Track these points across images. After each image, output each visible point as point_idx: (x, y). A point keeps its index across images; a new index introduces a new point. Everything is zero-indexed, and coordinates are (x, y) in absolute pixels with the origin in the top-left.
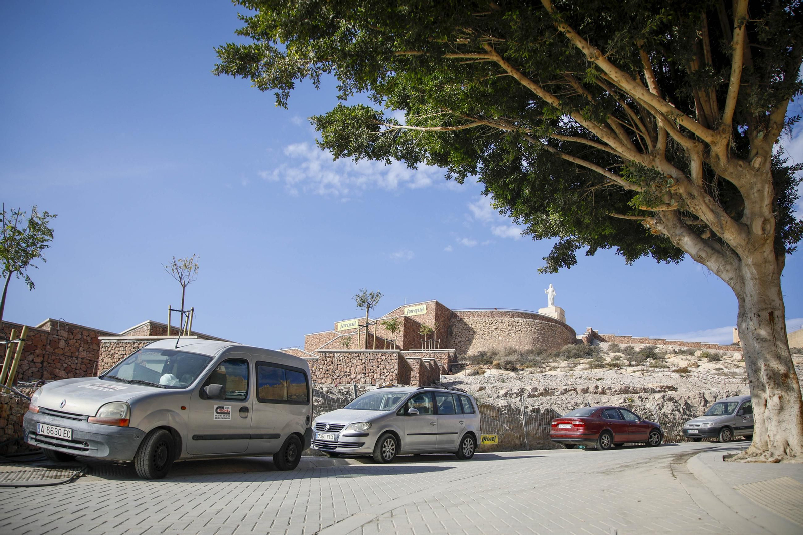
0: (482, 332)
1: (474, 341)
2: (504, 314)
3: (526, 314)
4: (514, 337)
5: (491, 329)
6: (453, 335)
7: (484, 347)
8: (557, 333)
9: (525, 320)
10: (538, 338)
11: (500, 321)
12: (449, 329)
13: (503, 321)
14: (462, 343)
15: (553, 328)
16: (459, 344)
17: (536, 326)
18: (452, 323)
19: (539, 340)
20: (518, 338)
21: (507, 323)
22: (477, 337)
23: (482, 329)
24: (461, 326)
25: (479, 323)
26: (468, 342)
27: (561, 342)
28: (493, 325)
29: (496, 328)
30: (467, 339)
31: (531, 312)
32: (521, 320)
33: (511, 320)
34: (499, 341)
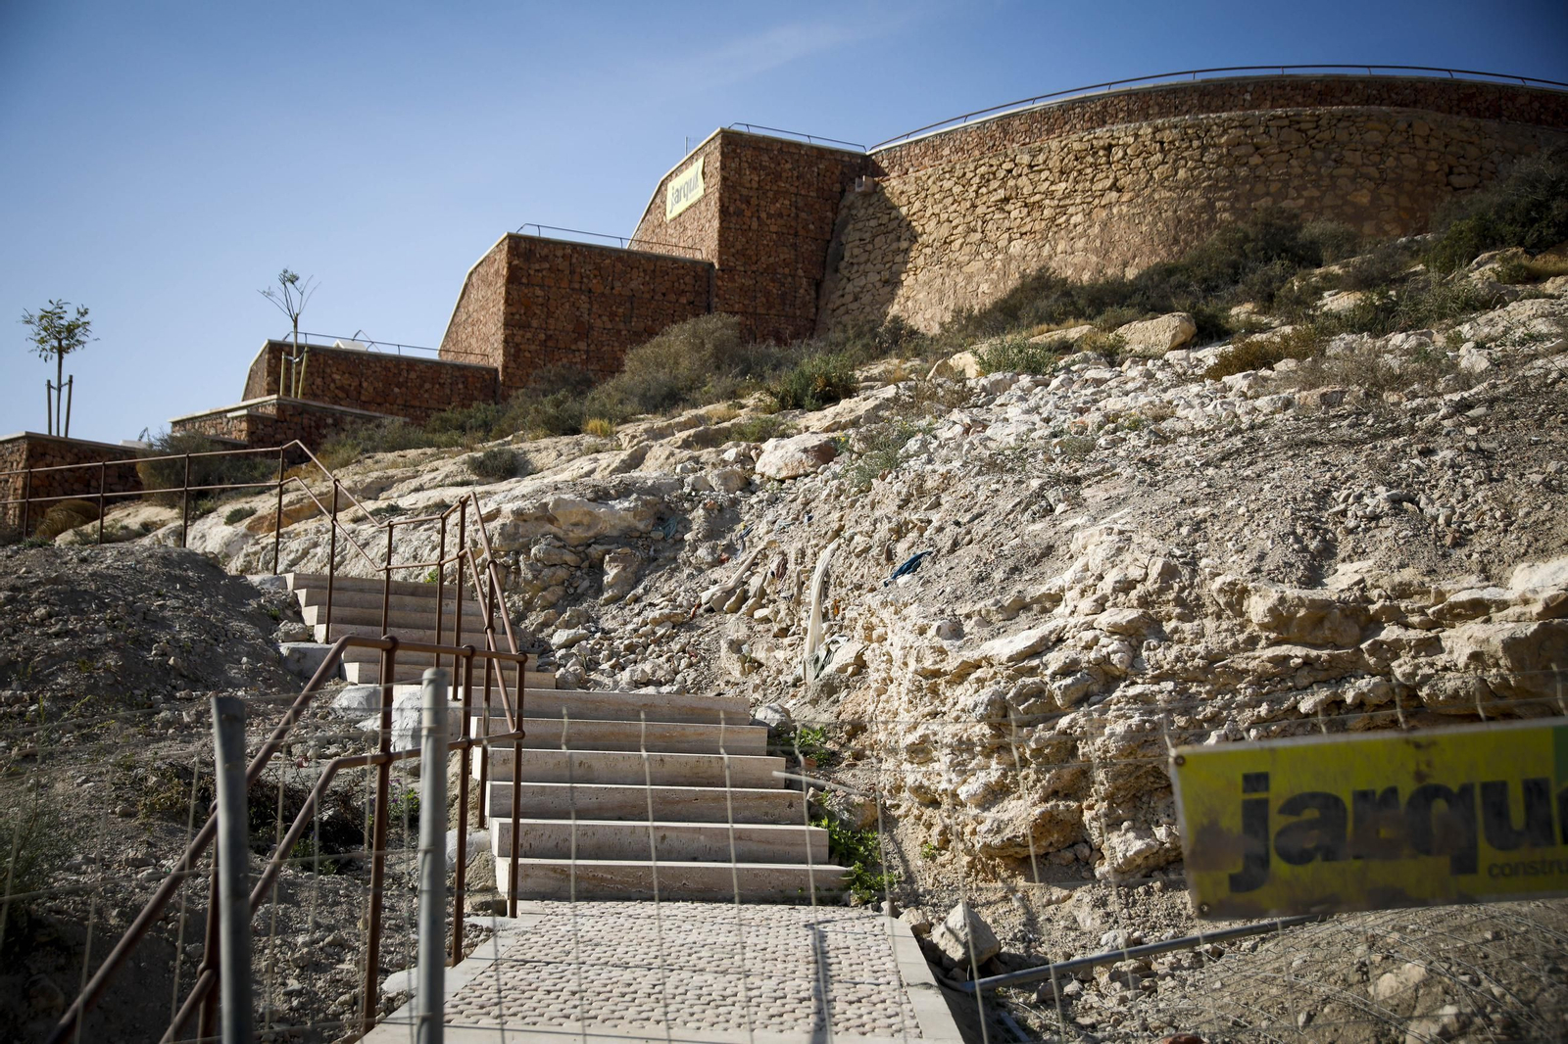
0: (944, 230)
1: (908, 280)
2: (1055, 119)
3: (1173, 91)
4: (1080, 229)
5: (980, 210)
6: (843, 264)
7: (941, 301)
8: (1349, 156)
9: (1146, 130)
10: (1209, 206)
11: (1026, 159)
12: (833, 244)
13: (1041, 158)
14: (866, 298)
15: (1326, 135)
16: (855, 306)
17: (1204, 148)
18: (844, 212)
19: (1212, 219)
20: (1096, 229)
21: (1054, 162)
22: (920, 261)
23: (943, 216)
24: (874, 217)
25: (935, 189)
26: (888, 289)
27: (1375, 199)
28: (994, 184)
29: (1006, 200)
30: (886, 275)
31: (1199, 77)
32: (1122, 132)
33: (1077, 146)
34: (1009, 259)
